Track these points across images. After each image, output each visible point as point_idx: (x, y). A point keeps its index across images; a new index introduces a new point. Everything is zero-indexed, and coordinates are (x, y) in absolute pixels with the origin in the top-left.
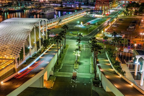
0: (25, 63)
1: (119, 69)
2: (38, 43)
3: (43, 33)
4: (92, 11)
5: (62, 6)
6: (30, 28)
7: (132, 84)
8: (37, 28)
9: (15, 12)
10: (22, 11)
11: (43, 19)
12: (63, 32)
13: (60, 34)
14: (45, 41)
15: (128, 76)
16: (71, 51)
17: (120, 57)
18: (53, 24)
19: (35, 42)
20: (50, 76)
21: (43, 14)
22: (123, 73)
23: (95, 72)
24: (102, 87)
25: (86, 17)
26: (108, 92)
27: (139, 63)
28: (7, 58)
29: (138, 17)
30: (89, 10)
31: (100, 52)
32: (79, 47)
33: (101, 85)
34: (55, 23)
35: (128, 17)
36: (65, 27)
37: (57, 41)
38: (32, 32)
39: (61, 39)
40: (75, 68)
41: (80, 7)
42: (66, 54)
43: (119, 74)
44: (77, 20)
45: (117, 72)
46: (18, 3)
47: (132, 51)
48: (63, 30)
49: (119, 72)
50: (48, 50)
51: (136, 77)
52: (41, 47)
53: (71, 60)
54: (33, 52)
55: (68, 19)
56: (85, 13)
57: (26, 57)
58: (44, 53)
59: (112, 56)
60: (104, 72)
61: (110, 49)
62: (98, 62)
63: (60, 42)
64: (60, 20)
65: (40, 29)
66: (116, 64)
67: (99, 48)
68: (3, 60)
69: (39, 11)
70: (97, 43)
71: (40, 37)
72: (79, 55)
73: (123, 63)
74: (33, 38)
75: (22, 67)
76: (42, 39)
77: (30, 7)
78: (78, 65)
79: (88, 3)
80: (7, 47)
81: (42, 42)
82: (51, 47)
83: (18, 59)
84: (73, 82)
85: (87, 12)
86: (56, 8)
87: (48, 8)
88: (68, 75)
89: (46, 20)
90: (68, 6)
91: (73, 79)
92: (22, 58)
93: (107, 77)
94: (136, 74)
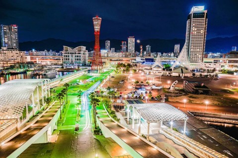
0: (28, 121)
1: (115, 117)
2: (41, 101)
3: (46, 91)
4: (89, 71)
5: (63, 68)
6: (33, 88)
7: (126, 128)
8: (40, 87)
9: (17, 74)
10: (25, 73)
11: (45, 79)
12: (64, 89)
13: (62, 91)
14: (48, 99)
15: (122, 122)
16: (72, 106)
17: (115, 107)
18: (55, 83)
19: (38, 101)
20: (54, 130)
21: (45, 75)
22: (118, 120)
23: (95, 122)
24: (102, 135)
25: (84, 75)
26: (107, 138)
27: (130, 111)
28: (9, 118)
29: (125, 74)
30: (87, 70)
31: (98, 104)
32: (80, 102)
33: (101, 133)
34: (57, 82)
35: (118, 75)
36: (67, 85)
37: (59, 98)
38: (35, 91)
39: (63, 96)
40: (77, 120)
41: (79, 68)
42: (68, 108)
43: (115, 121)
44: (77, 79)
45: (113, 120)
46: (20, 66)
47: (124, 101)
48: (65, 87)
49: (115, 119)
50: (51, 106)
51: (128, 122)
52: (45, 105)
53: (73, 113)
54: (35, 111)
55: (69, 78)
56: (83, 73)
57: (29, 116)
58: (47, 110)
59: (108, 106)
60: (103, 121)
61: (107, 101)
62: (97, 113)
63: (62, 98)
64: (62, 80)
65: (43, 88)
66: (113, 113)
67: (98, 101)
68: (5, 121)
69: (41, 72)
70: (96, 97)
71: (43, 95)
72: (80, 109)
73: (118, 111)
74: (36, 96)
75: (25, 125)
76: (45, 97)
77: (33, 69)
78: (79, 118)
79: (85, 64)
80: (8, 107)
81: (45, 100)
82: (54, 104)
83: (21, 118)
84: (76, 133)
85: (85, 71)
86: (58, 69)
87: (50, 69)
88: (71, 127)
89: (49, 80)
90: (68, 67)
91: (76, 130)
92: (25, 117)
93: (105, 125)
94: (128, 120)
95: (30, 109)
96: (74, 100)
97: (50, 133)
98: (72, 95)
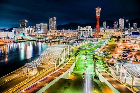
0: (60, 66)
2: (66, 56)
3: (69, 51)
4: (92, 41)
5: (77, 39)
6: (62, 49)
7: (115, 78)
8: (65, 49)
9: (55, 42)
10: (59, 41)
11: (68, 45)
12: (78, 51)
13: (77, 52)
14: (69, 56)
15: (113, 74)
16: (82, 60)
17: (109, 64)
18: (73, 47)
19: (64, 56)
20: (72, 73)
21: (68, 42)
22: (110, 72)
23: (95, 72)
24: (99, 80)
25: (89, 43)
26: (102, 82)
27: (118, 67)
28: (51, 63)
29: (116, 43)
31: (97, 61)
32: (87, 59)
33: (99, 78)
34: (74, 47)
35: (111, 43)
36: (79, 48)
37: (75, 55)
38: (63, 51)
39: (77, 54)
40: (84, 69)
41: (86, 39)
42: (80, 62)
43: (108, 72)
44: (85, 45)
45: (107, 71)
46: (57, 38)
47: (115, 61)
48: (78, 50)
49: (108, 71)
50: (71, 60)
51: (117, 75)
52: (68, 58)
53: (82, 65)
54: (63, 61)
55: (80, 45)
56: (89, 42)
57: (60, 63)
58: (69, 61)
59: (104, 63)
60: (100, 71)
61: (103, 60)
62: (96, 66)
63: (77, 56)
64: (77, 45)
65: (67, 49)
66: (106, 67)
67: (97, 59)
68: (50, 65)
69: (66, 41)
70: (96, 57)
71: (67, 54)
72: (86, 63)
73: (110, 67)
74: (63, 54)
75: (58, 68)
76: (68, 55)
77: (62, 39)
78: (86, 68)
79: (90, 37)
80: (51, 58)
81: (68, 56)
82: (72, 58)
83: (56, 64)
84: (83, 76)
85: (90, 41)
86: (75, 40)
87: (71, 40)
88: (81, 72)
89: (70, 45)
90: (80, 39)
91: (84, 75)
92: (58, 64)
93: (102, 74)
94: (117, 73)
95: (61, 61)
96: (83, 57)
97: (69, 74)
98: (82, 54)
